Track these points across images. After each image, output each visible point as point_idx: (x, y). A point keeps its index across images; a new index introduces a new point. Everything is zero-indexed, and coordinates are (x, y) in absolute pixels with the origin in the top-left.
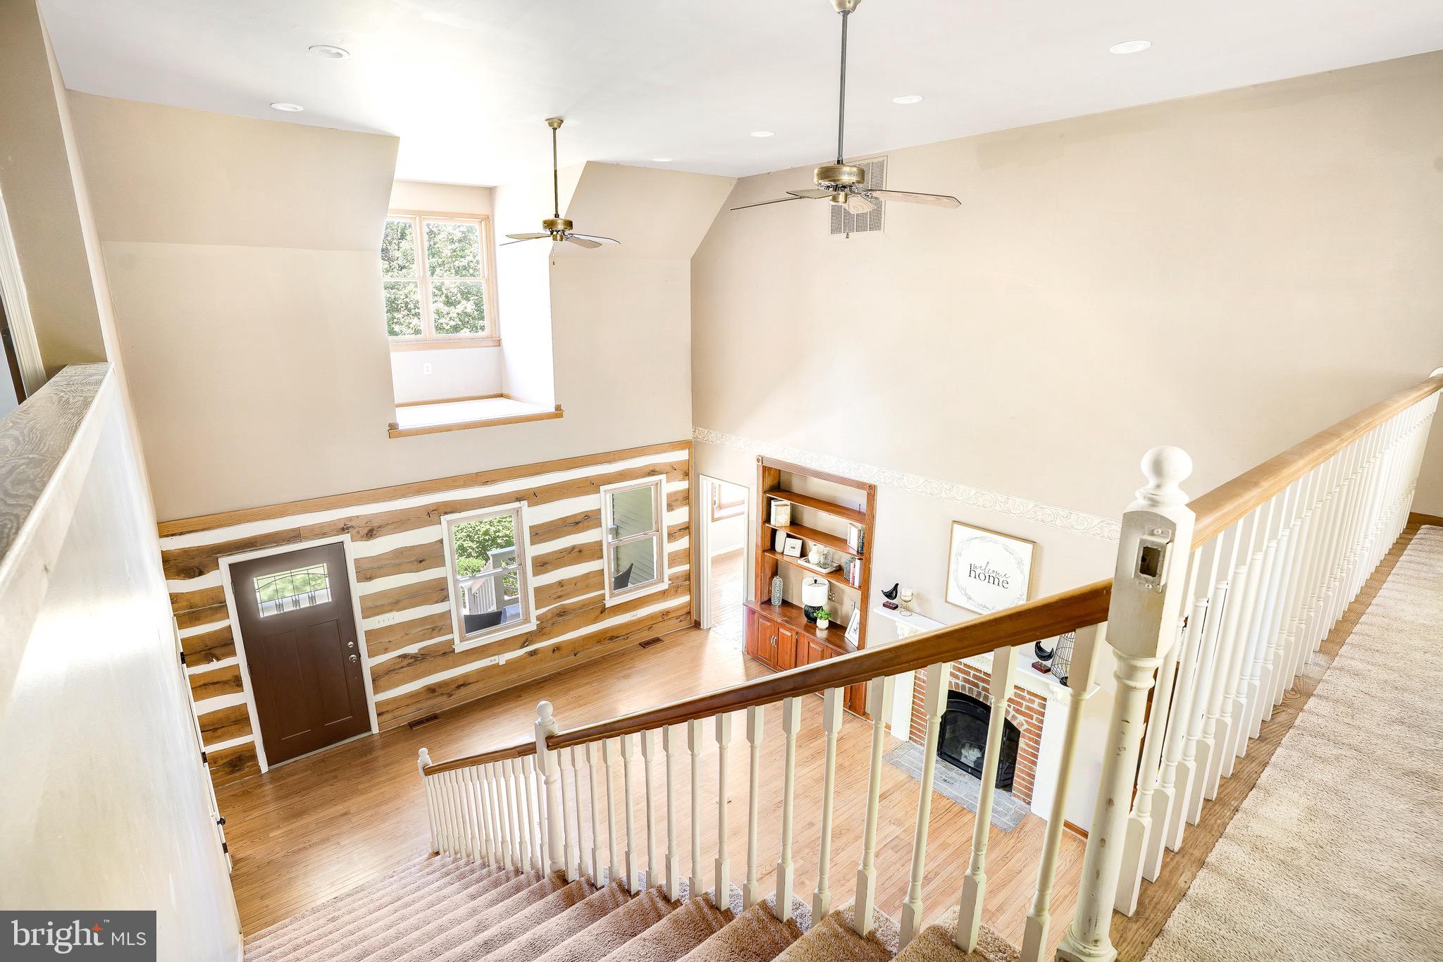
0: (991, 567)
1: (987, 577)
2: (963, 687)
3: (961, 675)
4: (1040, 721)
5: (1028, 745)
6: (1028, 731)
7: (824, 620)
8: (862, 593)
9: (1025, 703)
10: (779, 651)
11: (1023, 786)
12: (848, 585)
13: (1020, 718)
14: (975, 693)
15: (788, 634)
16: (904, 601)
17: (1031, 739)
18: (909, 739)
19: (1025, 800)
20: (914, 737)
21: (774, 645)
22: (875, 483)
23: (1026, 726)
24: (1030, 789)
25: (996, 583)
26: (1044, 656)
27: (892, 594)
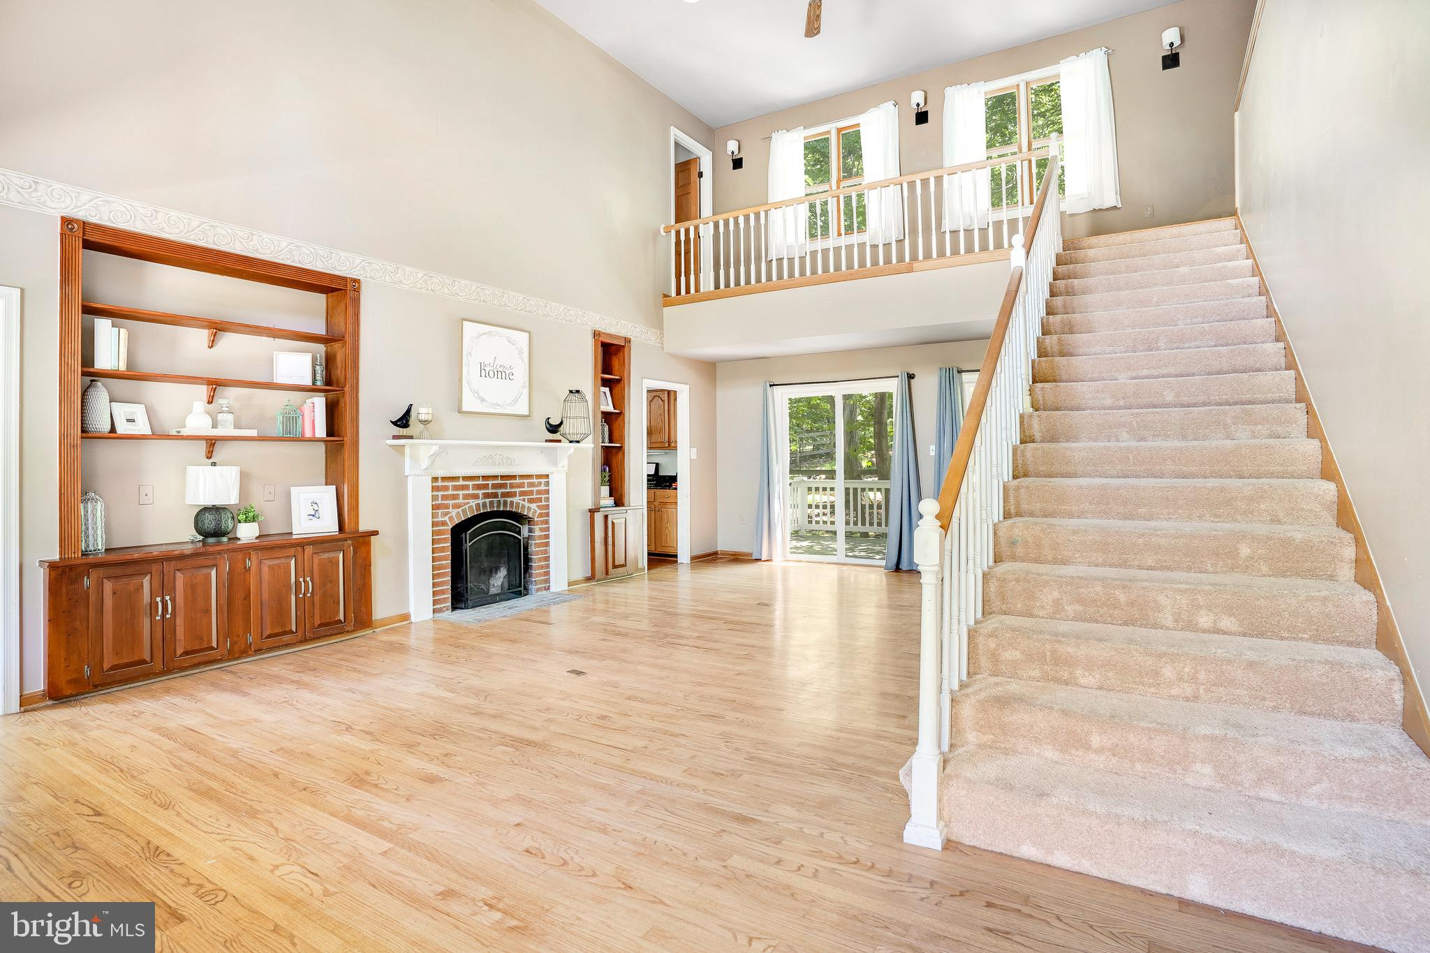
0: (498, 362)
1: (496, 373)
2: (484, 505)
3: (480, 492)
4: (547, 499)
5: (541, 530)
6: (541, 515)
7: (253, 521)
8: (348, 439)
9: (535, 489)
10: (180, 621)
11: (541, 575)
12: (302, 439)
13: (534, 506)
14: (495, 505)
15: (205, 571)
16: (425, 422)
17: (542, 522)
18: (434, 613)
19: (545, 587)
20: (438, 606)
21: (163, 616)
22: (359, 278)
23: (539, 511)
24: (548, 573)
25: (504, 377)
26: (553, 429)
27: (403, 421)
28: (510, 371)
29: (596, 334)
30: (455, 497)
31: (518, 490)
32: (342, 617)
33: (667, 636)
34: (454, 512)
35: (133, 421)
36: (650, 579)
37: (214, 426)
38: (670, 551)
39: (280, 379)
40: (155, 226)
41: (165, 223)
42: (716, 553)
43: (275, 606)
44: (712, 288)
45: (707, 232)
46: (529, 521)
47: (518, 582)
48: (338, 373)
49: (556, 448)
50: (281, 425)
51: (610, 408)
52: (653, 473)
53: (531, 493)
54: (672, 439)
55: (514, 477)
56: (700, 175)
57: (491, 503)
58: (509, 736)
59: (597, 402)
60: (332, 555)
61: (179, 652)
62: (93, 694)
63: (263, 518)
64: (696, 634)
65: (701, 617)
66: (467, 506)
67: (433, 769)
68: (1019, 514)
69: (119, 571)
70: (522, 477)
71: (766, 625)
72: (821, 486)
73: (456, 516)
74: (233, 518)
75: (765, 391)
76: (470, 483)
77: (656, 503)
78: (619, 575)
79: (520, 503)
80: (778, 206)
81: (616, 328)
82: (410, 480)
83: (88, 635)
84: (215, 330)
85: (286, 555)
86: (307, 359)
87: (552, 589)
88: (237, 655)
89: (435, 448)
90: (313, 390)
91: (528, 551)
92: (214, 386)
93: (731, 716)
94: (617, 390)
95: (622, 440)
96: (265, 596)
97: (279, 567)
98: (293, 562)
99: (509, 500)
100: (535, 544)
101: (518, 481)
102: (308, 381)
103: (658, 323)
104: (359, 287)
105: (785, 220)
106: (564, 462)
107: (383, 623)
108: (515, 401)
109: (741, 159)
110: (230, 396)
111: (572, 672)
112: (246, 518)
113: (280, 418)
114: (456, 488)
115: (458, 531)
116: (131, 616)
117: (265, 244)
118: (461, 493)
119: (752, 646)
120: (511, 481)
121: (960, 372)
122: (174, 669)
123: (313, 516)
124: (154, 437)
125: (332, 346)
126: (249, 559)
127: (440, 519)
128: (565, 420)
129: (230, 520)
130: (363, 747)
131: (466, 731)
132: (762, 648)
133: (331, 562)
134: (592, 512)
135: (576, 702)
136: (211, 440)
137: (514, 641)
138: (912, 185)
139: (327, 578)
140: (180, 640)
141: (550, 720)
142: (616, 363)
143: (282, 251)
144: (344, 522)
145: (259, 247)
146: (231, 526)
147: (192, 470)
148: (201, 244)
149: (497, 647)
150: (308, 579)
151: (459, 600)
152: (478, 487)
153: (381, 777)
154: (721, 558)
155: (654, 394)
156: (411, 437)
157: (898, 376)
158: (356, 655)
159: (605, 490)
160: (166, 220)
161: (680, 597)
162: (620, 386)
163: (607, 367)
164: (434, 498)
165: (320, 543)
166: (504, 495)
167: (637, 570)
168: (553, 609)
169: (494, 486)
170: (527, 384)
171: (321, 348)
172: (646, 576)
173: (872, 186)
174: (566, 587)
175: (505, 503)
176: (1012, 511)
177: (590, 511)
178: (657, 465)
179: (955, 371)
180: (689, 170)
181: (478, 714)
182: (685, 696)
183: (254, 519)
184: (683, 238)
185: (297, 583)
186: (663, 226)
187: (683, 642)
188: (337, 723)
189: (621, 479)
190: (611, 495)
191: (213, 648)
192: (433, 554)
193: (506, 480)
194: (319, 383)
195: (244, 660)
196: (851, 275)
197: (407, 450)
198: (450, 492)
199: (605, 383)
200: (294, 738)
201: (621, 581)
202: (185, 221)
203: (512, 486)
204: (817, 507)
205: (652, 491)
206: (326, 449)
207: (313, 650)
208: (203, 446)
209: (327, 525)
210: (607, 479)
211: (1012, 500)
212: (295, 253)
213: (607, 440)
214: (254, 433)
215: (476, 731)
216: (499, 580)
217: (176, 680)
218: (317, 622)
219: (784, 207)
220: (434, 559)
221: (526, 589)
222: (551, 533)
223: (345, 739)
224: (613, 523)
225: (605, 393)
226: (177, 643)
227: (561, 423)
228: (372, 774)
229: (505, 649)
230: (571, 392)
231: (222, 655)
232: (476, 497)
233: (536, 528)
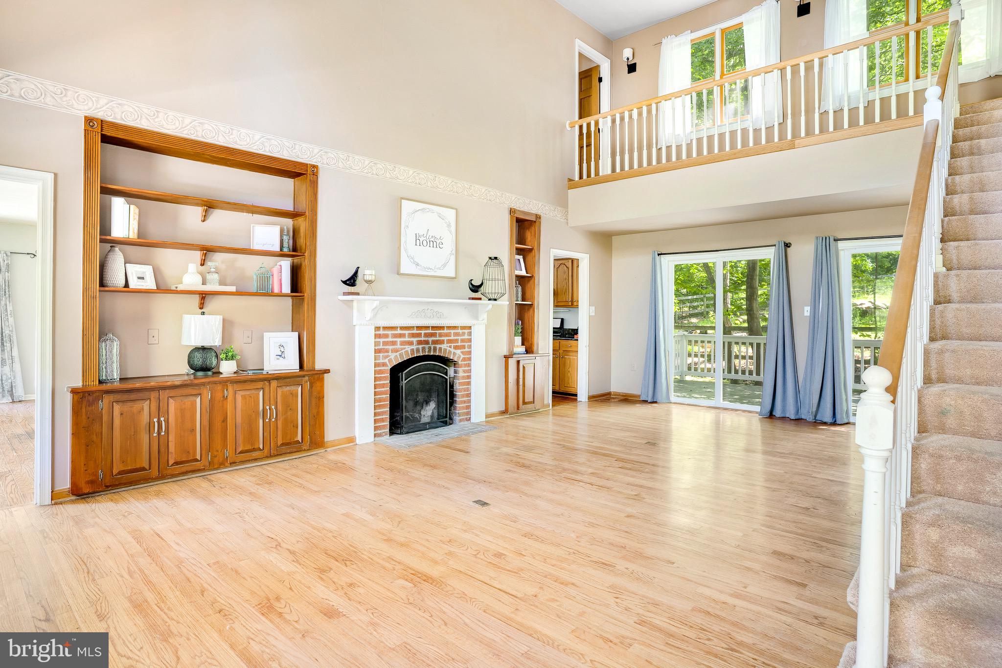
0: (430, 234)
1: (428, 242)
2: (418, 350)
4: (470, 347)
5: (464, 371)
6: (464, 359)
7: (232, 359)
8: (307, 294)
9: (459, 338)
10: (172, 438)
11: (463, 408)
12: (271, 294)
13: (458, 352)
14: (427, 350)
15: (192, 398)
16: (369, 282)
17: (466, 365)
18: (375, 437)
19: (466, 418)
20: (379, 432)
21: (159, 433)
22: (317, 164)
23: (462, 356)
24: (469, 407)
25: (435, 246)
26: (475, 289)
27: (351, 281)
28: (440, 241)
29: (512, 211)
30: (394, 343)
31: (445, 339)
32: (299, 438)
33: (565, 470)
34: (392, 356)
35: (143, 278)
36: (554, 415)
37: (204, 283)
38: (572, 391)
39: (256, 247)
40: (157, 124)
41: (165, 121)
42: (609, 394)
43: (246, 428)
44: (609, 172)
45: (605, 125)
46: (455, 364)
47: (444, 413)
48: (301, 242)
49: (477, 304)
50: (256, 283)
51: (523, 273)
52: (558, 326)
53: (456, 341)
54: (575, 299)
55: (442, 328)
56: (600, 80)
57: (424, 349)
58: (410, 568)
59: (512, 268)
60: (293, 388)
61: (171, 462)
62: (106, 492)
63: (240, 357)
64: (590, 470)
65: (595, 453)
66: (403, 351)
67: (336, 600)
68: (942, 380)
69: (125, 397)
70: (449, 328)
71: (653, 465)
72: (699, 339)
73: (395, 359)
74: (217, 356)
75: (654, 259)
76: (407, 332)
77: (561, 351)
78: (528, 410)
79: (446, 350)
80: (667, 98)
81: (529, 206)
82: (357, 328)
83: (102, 446)
84: (206, 207)
85: (255, 387)
86: (277, 230)
87: (473, 420)
88: (216, 467)
89: (376, 303)
90: (282, 255)
91: (453, 388)
92: (205, 252)
93: (621, 565)
94: (529, 258)
95: (532, 298)
96: (239, 420)
97: (250, 397)
98: (261, 393)
99: (438, 346)
100: (459, 383)
101: (445, 331)
102: (277, 248)
103: (563, 203)
104: (317, 172)
105: (674, 109)
106: (484, 316)
107: (334, 444)
108: (444, 265)
109: (635, 63)
110: (218, 260)
111: (476, 502)
112: (227, 356)
113: (255, 277)
114: (395, 336)
115: (396, 371)
116: (135, 432)
117: (242, 137)
118: (399, 340)
119: (641, 486)
120: (440, 331)
121: (836, 240)
122: (167, 475)
123: (280, 356)
124: (157, 291)
125: (296, 220)
126: (227, 390)
127: (381, 361)
128: (485, 282)
129: (214, 358)
130: (283, 568)
131: (375, 559)
132: (650, 488)
133: (292, 394)
134: (506, 357)
135: (477, 535)
136: (202, 294)
137: (434, 467)
138: (795, 68)
139: (289, 407)
140: (172, 453)
141: (450, 554)
142: (529, 235)
143: (255, 143)
144: (304, 362)
145: (238, 140)
146: (214, 362)
147: (186, 317)
148: (193, 137)
149: (419, 472)
150: (273, 407)
151: (396, 427)
152: (413, 335)
153: (288, 605)
154: (614, 398)
155: (560, 263)
156: (358, 294)
157: (775, 245)
158: (307, 472)
159: (518, 340)
160: (165, 119)
161: (579, 433)
162: (531, 254)
163: (521, 239)
164: (376, 344)
165: (283, 379)
166: (434, 342)
167: (544, 406)
168: (473, 438)
169: (426, 335)
170: (454, 252)
171: (288, 223)
172: (551, 412)
173: (756, 73)
174: (484, 419)
175: (435, 349)
176: (933, 376)
177: (505, 357)
178: (562, 320)
179: (832, 240)
180: (590, 76)
181: (389, 540)
182: (577, 537)
183: (232, 358)
184: (585, 131)
185: (264, 410)
186: (568, 122)
187: (579, 477)
188: (269, 539)
189: (532, 331)
190: (523, 344)
191: (196, 460)
192: (375, 389)
193: (436, 330)
194: (285, 250)
195: (222, 470)
196: (735, 154)
197: (355, 304)
198: (390, 339)
199: (520, 251)
200: (232, 551)
201: (529, 415)
202: (180, 119)
203: (440, 335)
204: (696, 356)
205: (558, 341)
206: (293, 303)
207: (276, 464)
208: (196, 299)
209: (291, 364)
210: (520, 330)
211: (934, 364)
212: (266, 144)
213: (520, 299)
214: (233, 289)
215: (383, 559)
216: (429, 411)
217: (168, 484)
218: (280, 443)
219: (673, 98)
220: (376, 394)
221: (451, 419)
222: (473, 374)
223: (271, 558)
224: (524, 367)
225: (519, 260)
226: (170, 456)
227: (482, 284)
228: (281, 601)
229: (425, 474)
230: (490, 258)
231: (204, 466)
232: (411, 343)
233: (460, 370)
